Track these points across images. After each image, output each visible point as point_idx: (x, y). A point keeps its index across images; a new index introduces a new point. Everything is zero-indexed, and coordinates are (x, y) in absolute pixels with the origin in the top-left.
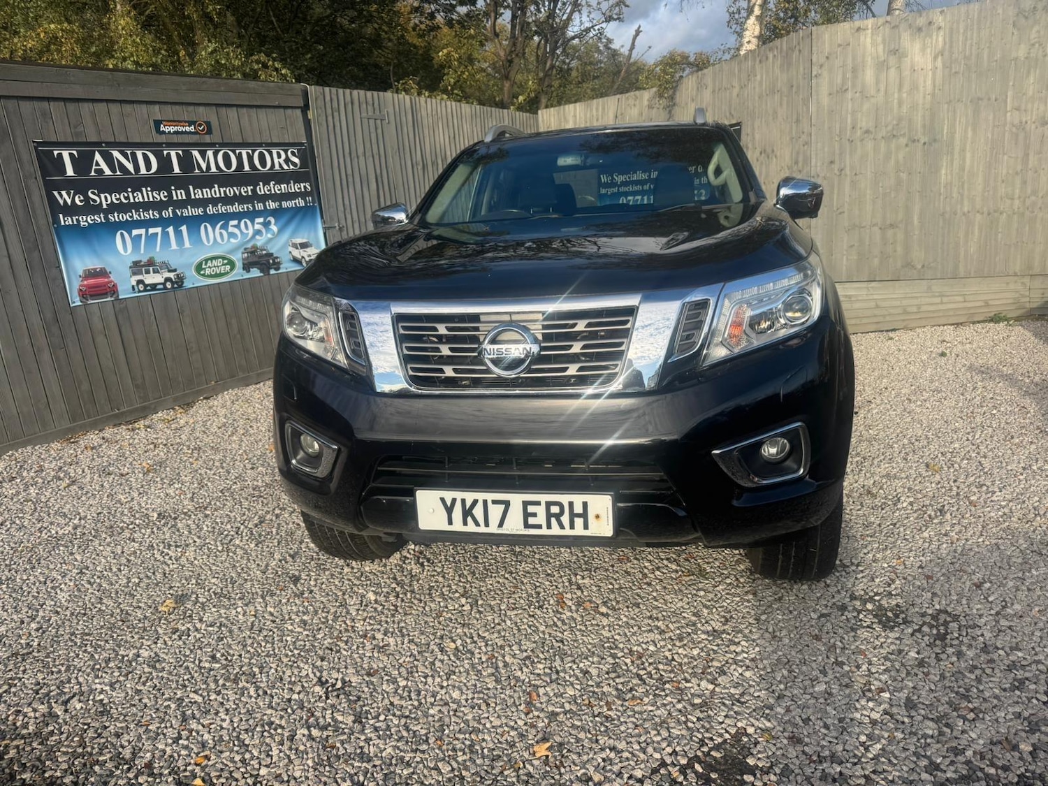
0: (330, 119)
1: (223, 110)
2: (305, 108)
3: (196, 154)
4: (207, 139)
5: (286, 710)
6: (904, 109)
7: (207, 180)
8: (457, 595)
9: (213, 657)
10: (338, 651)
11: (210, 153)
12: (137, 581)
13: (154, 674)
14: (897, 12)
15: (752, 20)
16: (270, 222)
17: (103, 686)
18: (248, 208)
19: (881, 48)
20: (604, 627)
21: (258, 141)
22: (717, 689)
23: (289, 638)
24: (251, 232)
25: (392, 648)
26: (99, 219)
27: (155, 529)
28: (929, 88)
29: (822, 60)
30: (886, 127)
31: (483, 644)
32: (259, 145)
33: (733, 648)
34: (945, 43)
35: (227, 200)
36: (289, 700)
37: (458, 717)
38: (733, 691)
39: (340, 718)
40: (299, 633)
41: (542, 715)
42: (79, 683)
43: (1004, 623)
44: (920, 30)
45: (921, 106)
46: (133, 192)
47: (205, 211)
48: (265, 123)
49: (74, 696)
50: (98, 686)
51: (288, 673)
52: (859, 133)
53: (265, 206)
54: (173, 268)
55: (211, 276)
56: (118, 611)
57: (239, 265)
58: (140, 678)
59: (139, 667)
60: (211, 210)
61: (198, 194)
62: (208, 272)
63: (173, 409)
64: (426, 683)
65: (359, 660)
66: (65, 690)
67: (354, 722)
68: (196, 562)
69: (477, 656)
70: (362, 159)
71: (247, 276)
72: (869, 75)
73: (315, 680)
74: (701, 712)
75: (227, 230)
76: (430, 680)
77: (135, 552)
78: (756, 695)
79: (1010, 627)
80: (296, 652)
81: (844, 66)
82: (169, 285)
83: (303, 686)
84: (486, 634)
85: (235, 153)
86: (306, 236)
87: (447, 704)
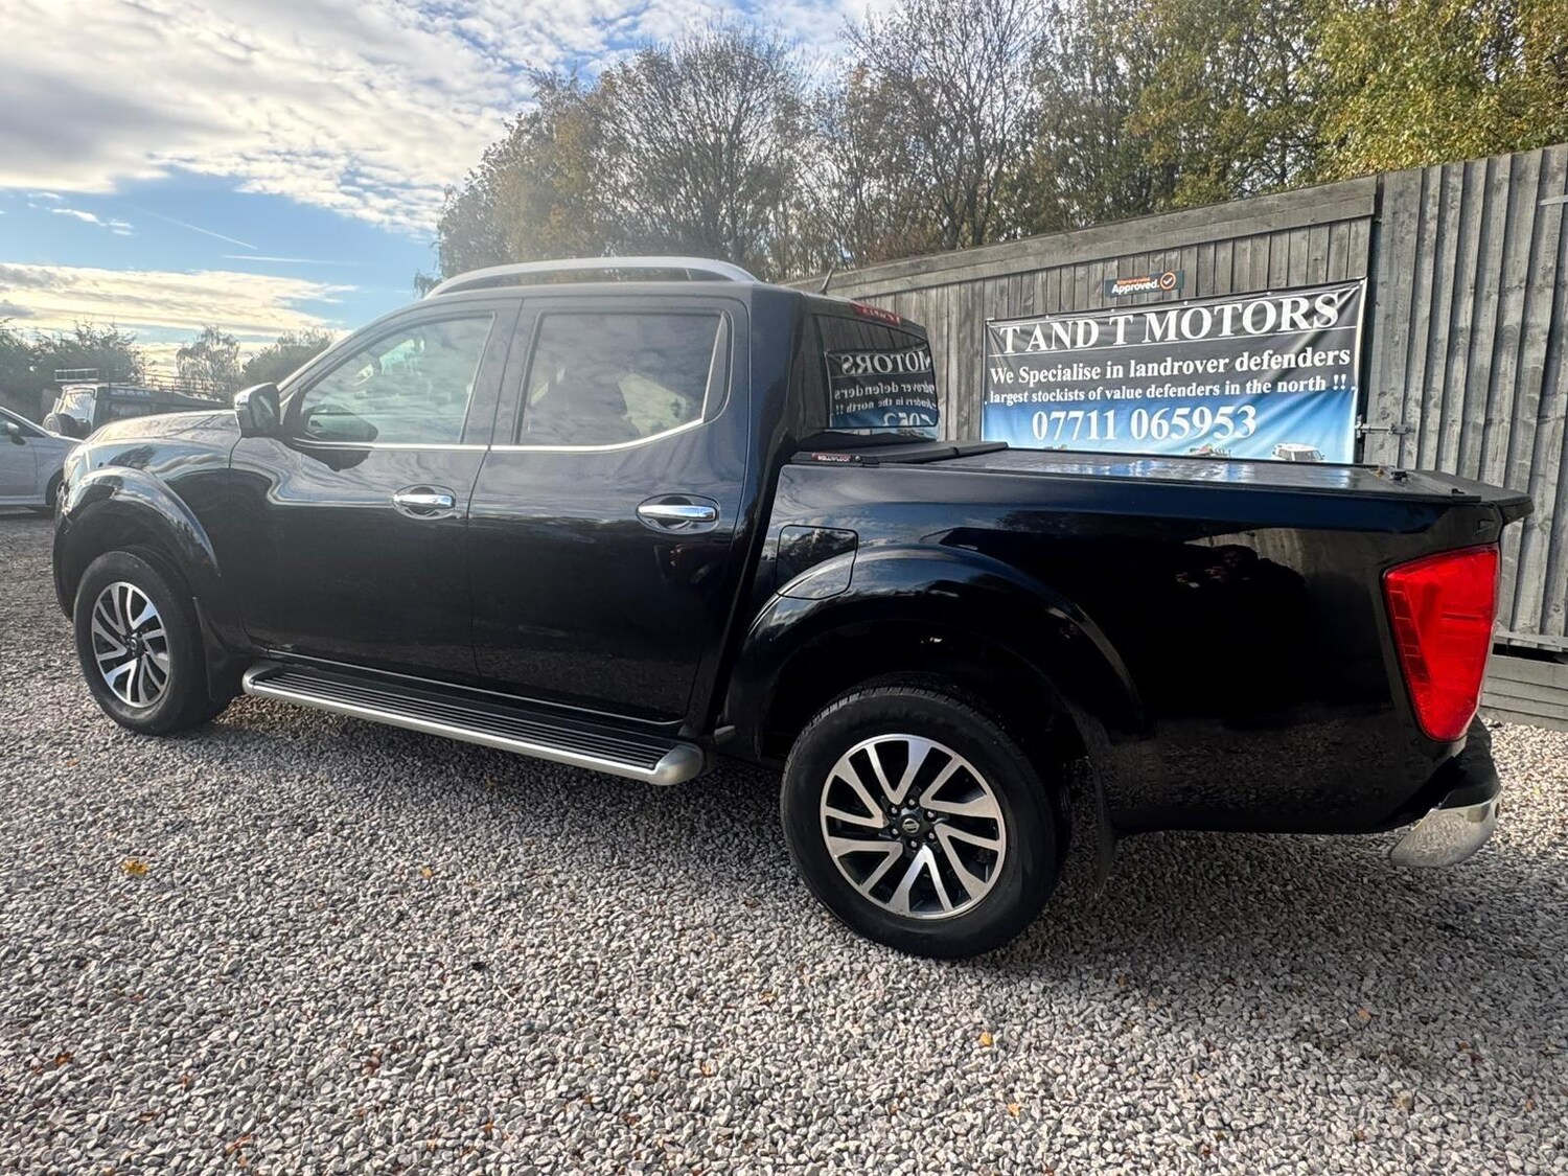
1: (1209, 251)
4: (1172, 295)
11: (1172, 316)
16: (1244, 414)
18: (1211, 391)
24: (1207, 426)
26: (1022, 397)
35: (1180, 380)
46: (1062, 369)
47: (1144, 394)
48: (1282, 257)
53: (1243, 389)
60: (1153, 392)
61: (1140, 371)
75: (1169, 420)
85: (1212, 312)
86: (1315, 440)
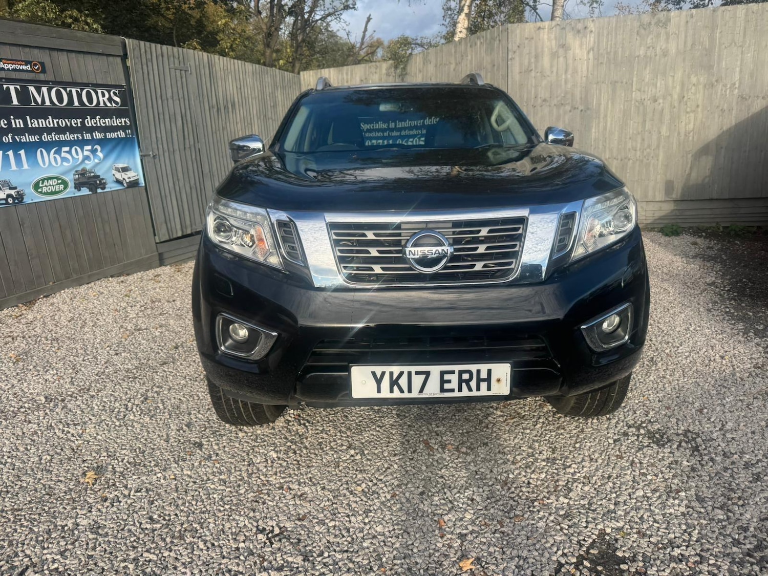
0: (145, 67)
1: (55, 54)
2: (124, 57)
3: (32, 89)
4: (42, 77)
5: (239, 557)
6: (569, 86)
7: (42, 112)
8: (345, 447)
9: (151, 518)
10: (264, 503)
11: (44, 89)
12: (49, 458)
13: (100, 539)
14: (558, 19)
15: (463, 16)
16: (96, 150)
17: (53, 556)
18: (77, 137)
19: (554, 42)
20: (469, 463)
21: (85, 81)
22: (571, 503)
23: (215, 496)
24: (81, 157)
25: (309, 496)
27: (48, 411)
28: (585, 73)
29: (515, 48)
30: (557, 97)
31: (383, 485)
32: (87, 85)
33: (568, 470)
34: (595, 43)
35: (59, 130)
36: (238, 549)
37: (389, 546)
38: (582, 502)
39: (290, 559)
40: (222, 490)
41: (454, 537)
42: (27, 556)
43: (729, 436)
44: (579, 31)
45: (579, 85)
47: (41, 138)
48: (90, 68)
49: (27, 568)
50: (49, 556)
51: (227, 525)
52: (539, 101)
53: (92, 136)
54: (14, 185)
55: (47, 194)
56: (41, 486)
57: (71, 184)
58: (87, 544)
59: (82, 535)
60: (45, 137)
61: (34, 124)
62: (44, 190)
63: (17, 306)
64: (350, 521)
65: (285, 508)
66: (16, 564)
67: (304, 560)
68: (99, 437)
69: (383, 495)
70: (170, 101)
71: (78, 194)
72: (546, 61)
73: (254, 530)
74: (570, 520)
75: (60, 155)
76: (353, 519)
77: (36, 433)
78: (599, 503)
79: (733, 439)
80: (227, 507)
81: (529, 53)
82: (10, 201)
83: (245, 535)
84: (382, 477)
85: (66, 91)
86: (126, 161)
87: (374, 537)
